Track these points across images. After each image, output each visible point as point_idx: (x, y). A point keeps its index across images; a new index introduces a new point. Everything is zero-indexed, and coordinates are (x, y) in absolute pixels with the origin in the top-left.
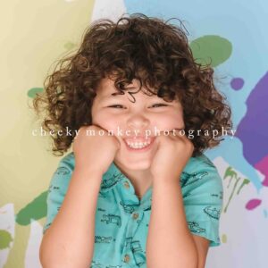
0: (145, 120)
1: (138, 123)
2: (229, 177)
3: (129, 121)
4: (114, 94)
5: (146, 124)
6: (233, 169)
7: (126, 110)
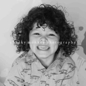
2: (79, 60)
6: (80, 57)
7: (40, 35)
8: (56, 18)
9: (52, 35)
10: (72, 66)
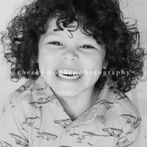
0: (76, 55)
1: (70, 57)
3: (64, 54)
4: (55, 30)
5: (76, 58)
7: (63, 46)
8: (100, 12)
9: (89, 47)
10: (133, 120)
